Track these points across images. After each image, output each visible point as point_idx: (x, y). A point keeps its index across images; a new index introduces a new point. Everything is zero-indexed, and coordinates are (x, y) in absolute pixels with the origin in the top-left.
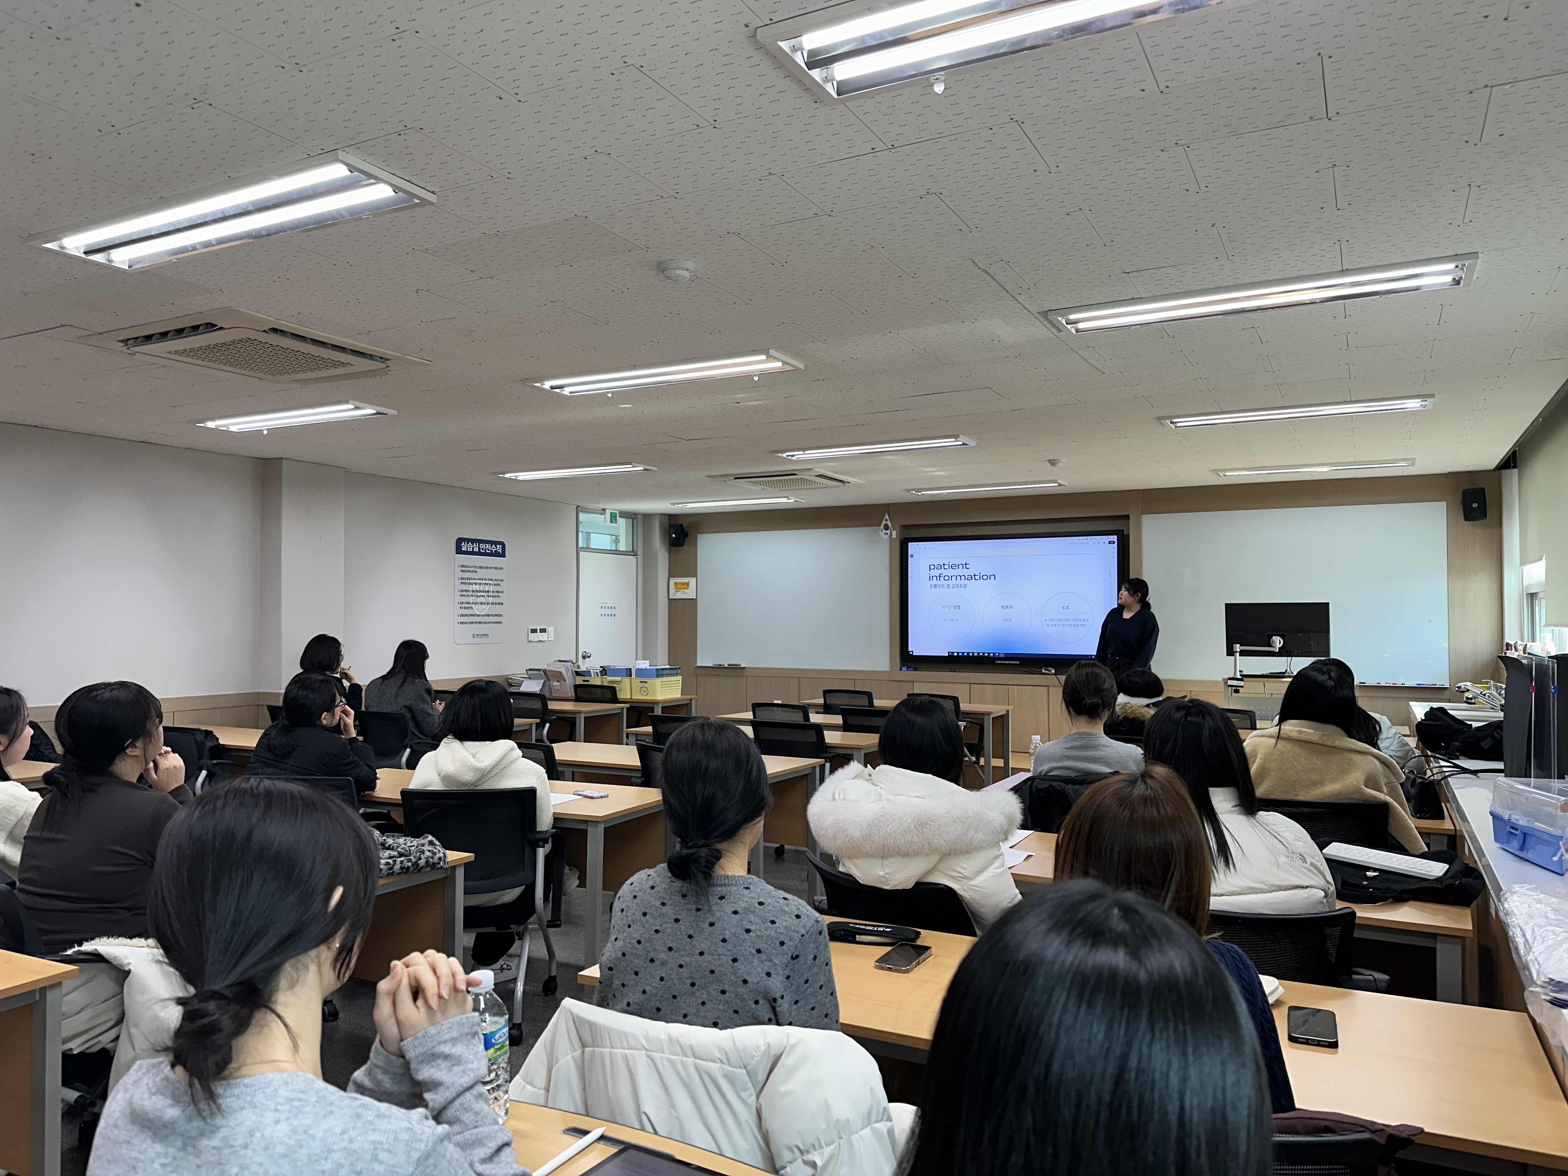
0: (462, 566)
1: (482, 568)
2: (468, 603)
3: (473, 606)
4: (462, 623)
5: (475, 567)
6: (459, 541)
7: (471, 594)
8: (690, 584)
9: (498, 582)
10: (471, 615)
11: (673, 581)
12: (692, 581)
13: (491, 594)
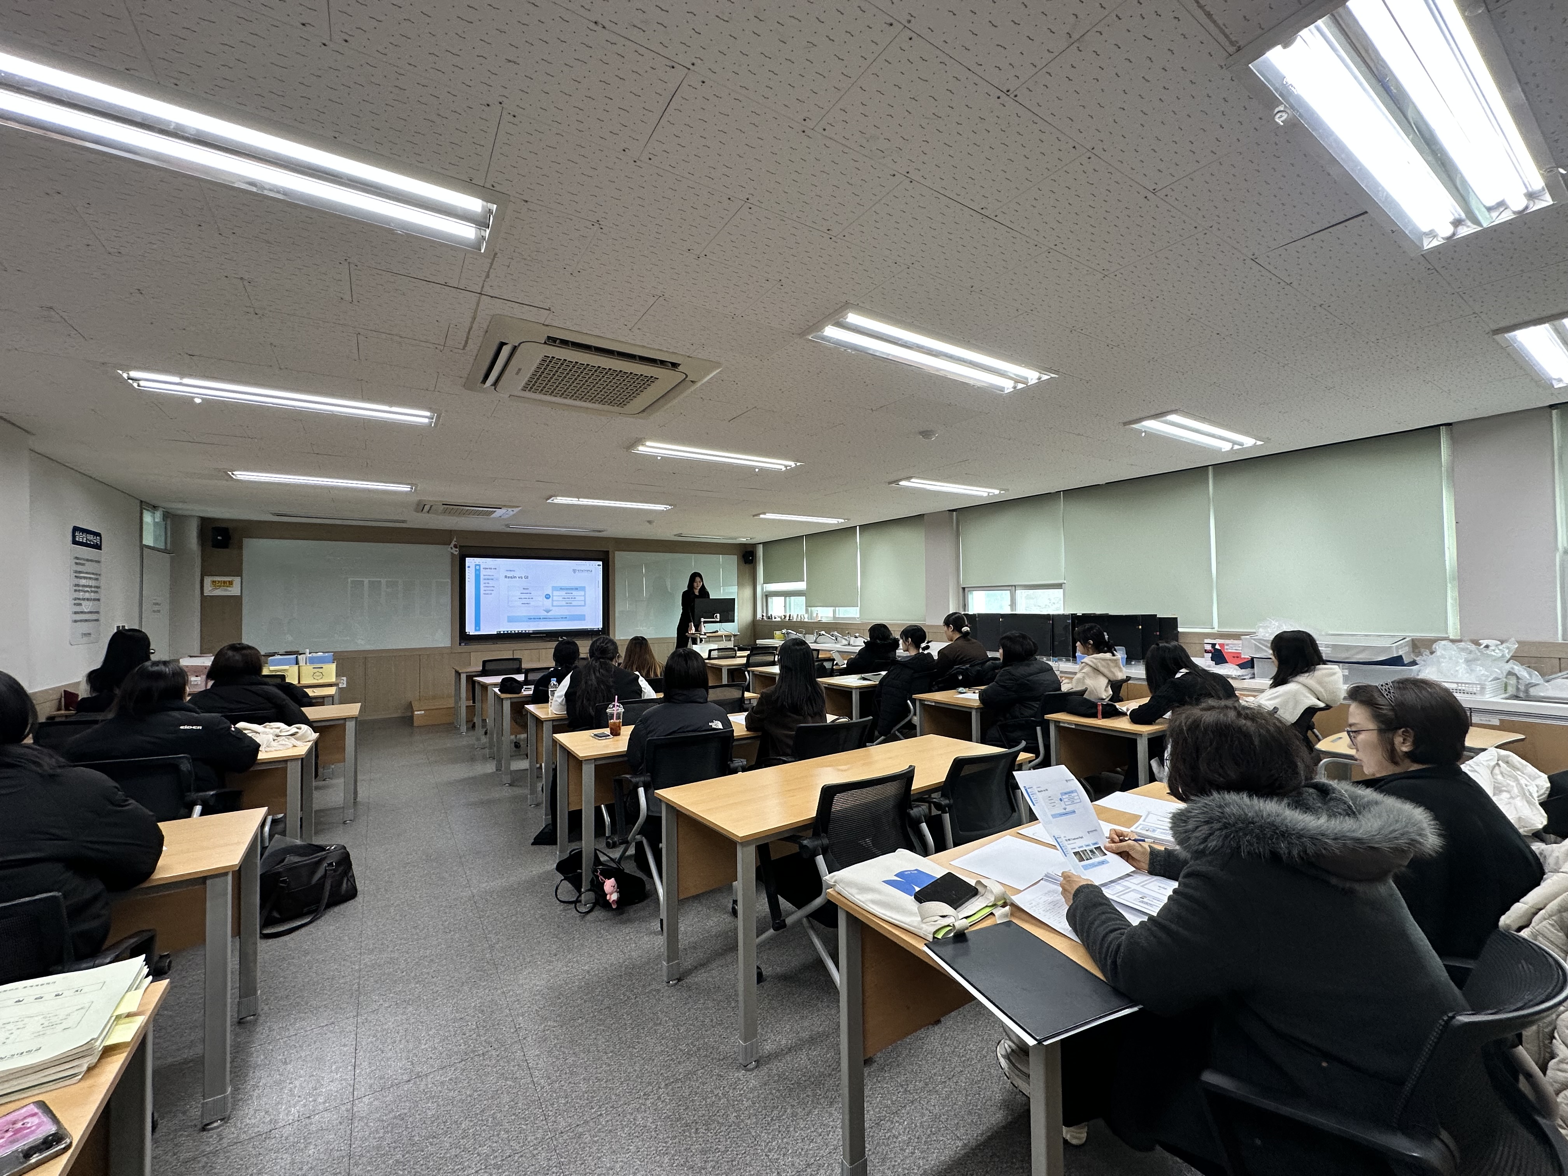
0: (77, 558)
1: (88, 560)
2: (79, 599)
3: (81, 602)
4: (76, 621)
5: (84, 559)
6: (76, 529)
7: (81, 588)
8: (234, 583)
9: (97, 576)
10: (82, 612)
11: (208, 580)
12: (237, 580)
13: (93, 589)
